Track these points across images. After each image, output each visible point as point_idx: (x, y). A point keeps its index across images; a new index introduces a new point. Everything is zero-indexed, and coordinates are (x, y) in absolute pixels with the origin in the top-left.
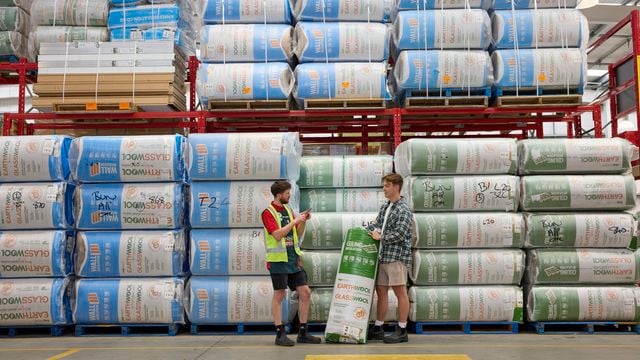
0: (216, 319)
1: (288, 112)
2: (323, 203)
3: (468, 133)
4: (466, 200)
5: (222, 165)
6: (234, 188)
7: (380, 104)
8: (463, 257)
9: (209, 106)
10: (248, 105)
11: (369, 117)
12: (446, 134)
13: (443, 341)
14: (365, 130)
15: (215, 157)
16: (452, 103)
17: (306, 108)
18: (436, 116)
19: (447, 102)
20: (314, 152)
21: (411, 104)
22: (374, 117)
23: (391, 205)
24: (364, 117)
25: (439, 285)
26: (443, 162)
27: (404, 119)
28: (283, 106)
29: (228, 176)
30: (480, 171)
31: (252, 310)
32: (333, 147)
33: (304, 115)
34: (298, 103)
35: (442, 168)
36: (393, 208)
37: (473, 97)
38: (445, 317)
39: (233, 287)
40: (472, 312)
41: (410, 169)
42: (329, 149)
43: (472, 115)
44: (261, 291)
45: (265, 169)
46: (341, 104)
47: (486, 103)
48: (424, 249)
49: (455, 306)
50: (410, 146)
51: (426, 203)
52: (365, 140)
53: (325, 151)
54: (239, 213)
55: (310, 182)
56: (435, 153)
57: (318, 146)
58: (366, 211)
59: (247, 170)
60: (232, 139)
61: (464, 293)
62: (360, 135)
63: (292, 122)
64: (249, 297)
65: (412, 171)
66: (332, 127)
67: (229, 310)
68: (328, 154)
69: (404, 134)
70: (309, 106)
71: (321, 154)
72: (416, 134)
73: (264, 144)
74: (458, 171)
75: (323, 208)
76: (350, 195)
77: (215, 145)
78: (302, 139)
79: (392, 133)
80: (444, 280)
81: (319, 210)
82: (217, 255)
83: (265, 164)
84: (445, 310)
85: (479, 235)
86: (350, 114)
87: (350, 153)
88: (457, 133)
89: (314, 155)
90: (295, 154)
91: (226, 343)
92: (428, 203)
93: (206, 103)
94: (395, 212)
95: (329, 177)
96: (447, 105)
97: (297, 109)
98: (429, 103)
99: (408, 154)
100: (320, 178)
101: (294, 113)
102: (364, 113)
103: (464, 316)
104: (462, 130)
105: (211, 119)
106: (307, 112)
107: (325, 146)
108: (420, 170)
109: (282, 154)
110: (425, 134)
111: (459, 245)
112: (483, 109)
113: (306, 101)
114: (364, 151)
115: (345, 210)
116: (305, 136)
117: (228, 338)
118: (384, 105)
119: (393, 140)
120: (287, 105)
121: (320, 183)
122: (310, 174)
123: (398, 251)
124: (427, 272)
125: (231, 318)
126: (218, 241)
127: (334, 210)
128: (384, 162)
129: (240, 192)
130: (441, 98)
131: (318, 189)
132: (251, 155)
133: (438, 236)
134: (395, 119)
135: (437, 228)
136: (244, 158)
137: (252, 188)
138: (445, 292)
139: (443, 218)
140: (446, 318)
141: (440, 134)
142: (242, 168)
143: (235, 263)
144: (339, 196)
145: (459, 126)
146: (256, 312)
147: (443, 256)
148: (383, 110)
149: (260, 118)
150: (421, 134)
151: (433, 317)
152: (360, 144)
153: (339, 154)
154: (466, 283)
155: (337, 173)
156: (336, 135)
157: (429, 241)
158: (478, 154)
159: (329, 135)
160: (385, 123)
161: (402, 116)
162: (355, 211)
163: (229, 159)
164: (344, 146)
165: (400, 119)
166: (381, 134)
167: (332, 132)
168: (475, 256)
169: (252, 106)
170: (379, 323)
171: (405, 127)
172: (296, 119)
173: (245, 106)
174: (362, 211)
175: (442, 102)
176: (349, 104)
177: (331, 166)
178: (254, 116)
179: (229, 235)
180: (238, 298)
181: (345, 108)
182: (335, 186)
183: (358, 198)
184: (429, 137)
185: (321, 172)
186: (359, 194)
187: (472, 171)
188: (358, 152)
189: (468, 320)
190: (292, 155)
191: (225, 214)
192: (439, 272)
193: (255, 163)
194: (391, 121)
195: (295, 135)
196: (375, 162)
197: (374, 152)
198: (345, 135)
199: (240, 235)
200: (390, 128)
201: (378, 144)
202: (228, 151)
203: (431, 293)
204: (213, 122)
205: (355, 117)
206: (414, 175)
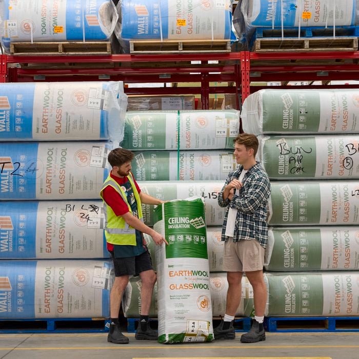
0: (20, 313)
1: (109, 57)
2: (153, 169)
3: (333, 83)
4: (330, 166)
5: (27, 123)
6: (42, 149)
7: (223, 46)
8: (327, 237)
9: (12, 49)
10: (60, 47)
11: (210, 62)
12: (306, 83)
13: (302, 340)
14: (205, 78)
15: (18, 113)
16: (312, 45)
17: (132, 51)
18: (293, 61)
19: (307, 44)
20: (142, 106)
21: (262, 47)
22: (216, 62)
23: (244, 172)
24: (205, 62)
25: (297, 270)
26: (302, 118)
27: (253, 67)
28: (104, 48)
29: (35, 136)
30: (349, 129)
31: (65, 302)
32: (166, 100)
33: (130, 60)
34: (122, 44)
35: (301, 126)
36: (247, 175)
37: (338, 38)
38: (305, 310)
39: (41, 274)
40: (337, 304)
41: (261, 127)
42: (160, 102)
43: (337, 61)
44: (77, 278)
45: (82, 127)
46: (175, 46)
47: (355, 45)
48: (278, 225)
49: (317, 298)
50: (261, 98)
51: (281, 170)
52: (205, 91)
53: (155, 105)
54: (48, 182)
55: (137, 143)
56: (291, 108)
57: (147, 99)
58: (207, 179)
59: (59, 128)
60: (40, 90)
61: (328, 280)
62: (198, 84)
63: (115, 69)
64: (61, 286)
65: (264, 129)
66: (165, 75)
67: (36, 302)
68: (160, 109)
69: (253, 84)
70: (136, 48)
71: (151, 109)
72: (269, 84)
73: (80, 97)
74: (321, 129)
75: (153, 176)
76: (186, 159)
77: (19, 97)
78: (127, 90)
79: (239, 82)
80: (303, 265)
81: (148, 179)
82: (22, 233)
83: (81, 122)
84: (305, 303)
85: (347, 209)
86: (187, 59)
87: (187, 107)
88: (319, 83)
89: (141, 109)
90: (119, 107)
91: (33, 342)
92: (283, 169)
93: (7, 45)
94: (249, 179)
95: (160, 138)
96: (306, 48)
97: (121, 53)
98: (284, 45)
99: (259, 108)
100: (149, 138)
101: (117, 58)
102: (204, 58)
103: (329, 310)
104: (326, 79)
105: (13, 65)
106: (133, 56)
107: (156, 99)
108: (274, 128)
109: (102, 108)
110: (279, 83)
111: (322, 221)
112: (351, 53)
113: (132, 42)
114: (204, 105)
115: (179, 178)
116: (131, 86)
117: (35, 336)
118: (229, 47)
119: (240, 92)
120: (109, 47)
121: (149, 145)
122: (137, 133)
123: (251, 228)
124: (283, 254)
125: (40, 312)
126: (22, 217)
127: (166, 178)
128: (228, 118)
129: (50, 156)
130: (299, 38)
131: (147, 153)
132: (64, 110)
133: (296, 210)
134: (242, 66)
135: (295, 200)
136: (55, 113)
137: (64, 151)
138: (305, 280)
139: (302, 187)
140: (305, 312)
141: (299, 83)
142: (52, 126)
143: (44, 244)
144: (173, 160)
145: (322, 73)
146: (70, 305)
147: (302, 235)
148: (227, 55)
149: (74, 64)
150: (274, 84)
151: (289, 310)
152: (198, 96)
153: (172, 108)
154: (331, 268)
155: (170, 132)
156: (169, 85)
157: (285, 216)
158: (345, 109)
159: (161, 85)
160: (230, 70)
161: (251, 61)
162: (192, 179)
163: (37, 116)
164: (179, 99)
165: (248, 66)
166: (225, 84)
167: (165, 81)
168: (341, 235)
169: (65, 49)
170: (228, 318)
171: (255, 75)
172: (119, 65)
173: (55, 49)
174: (201, 179)
175: (301, 44)
176: (185, 47)
177: (163, 124)
178: (67, 62)
179: (36, 208)
180: (47, 286)
181: (181, 51)
182: (167, 148)
183: (197, 163)
184: (284, 87)
185: (150, 131)
186: (197, 158)
187: (338, 130)
188: (197, 106)
189: (333, 314)
190: (115, 110)
191: (31, 183)
192: (297, 254)
193: (68, 120)
194: (237, 67)
195: (118, 85)
196: (218, 118)
197: (217, 106)
198: (180, 85)
199: (50, 210)
200: (236, 76)
201: (222, 96)
202: (35, 106)
203: (288, 282)
204: (16, 69)
205: (193, 62)
206: (266, 135)
